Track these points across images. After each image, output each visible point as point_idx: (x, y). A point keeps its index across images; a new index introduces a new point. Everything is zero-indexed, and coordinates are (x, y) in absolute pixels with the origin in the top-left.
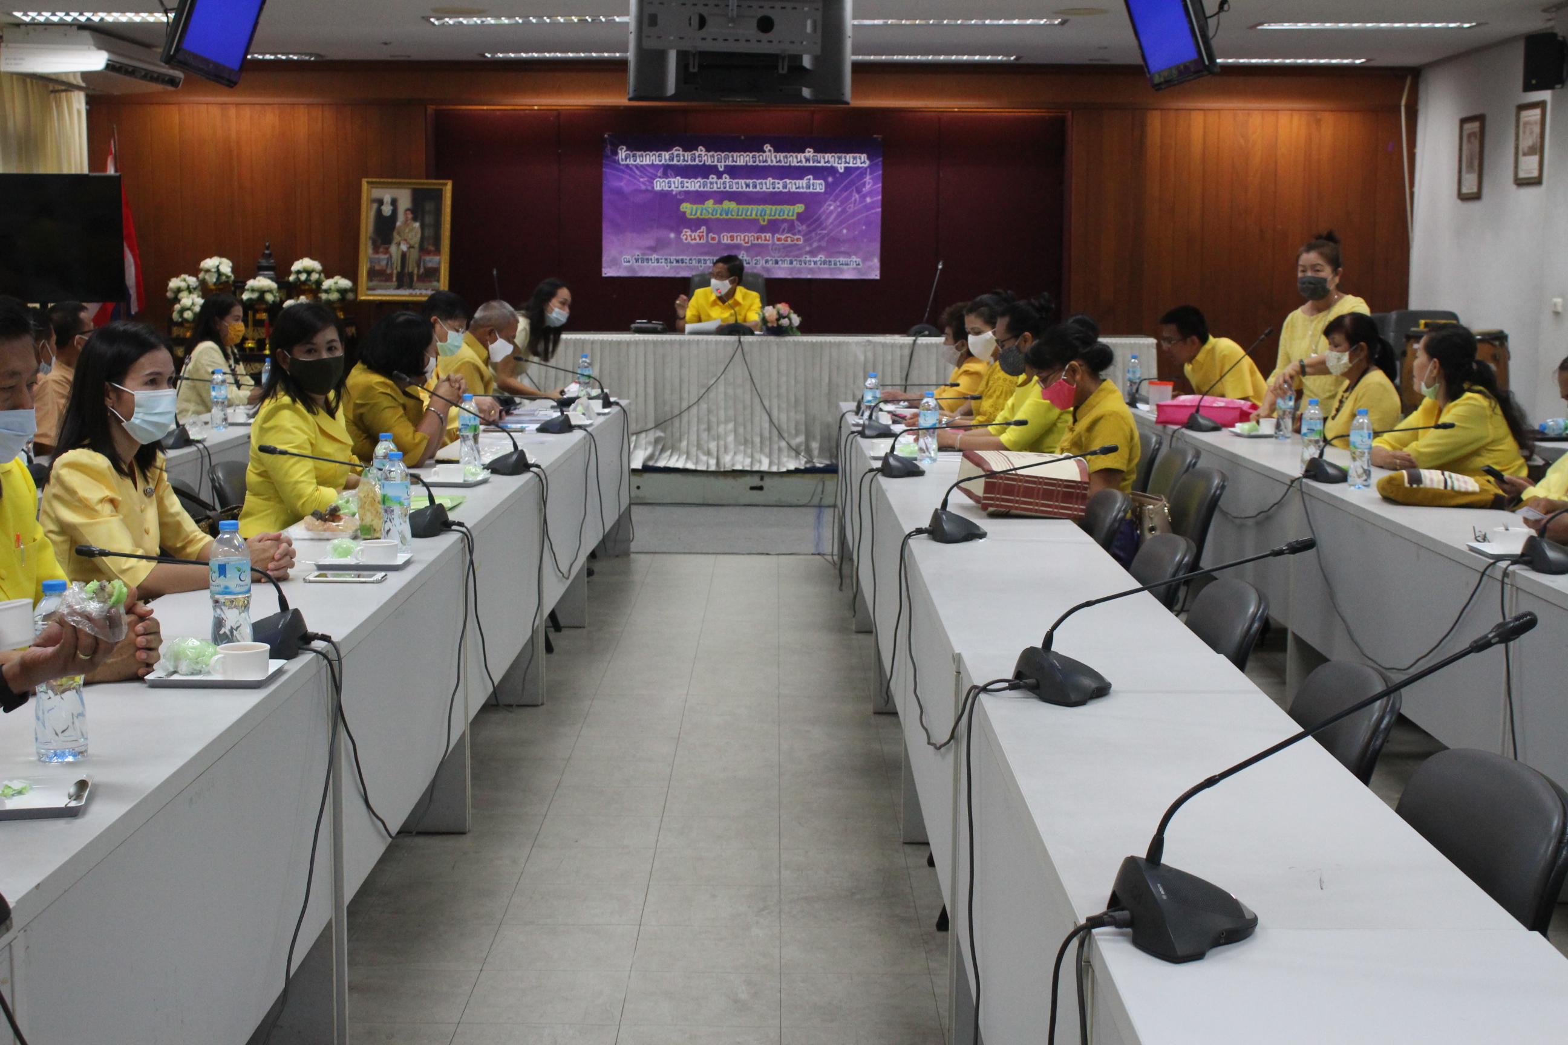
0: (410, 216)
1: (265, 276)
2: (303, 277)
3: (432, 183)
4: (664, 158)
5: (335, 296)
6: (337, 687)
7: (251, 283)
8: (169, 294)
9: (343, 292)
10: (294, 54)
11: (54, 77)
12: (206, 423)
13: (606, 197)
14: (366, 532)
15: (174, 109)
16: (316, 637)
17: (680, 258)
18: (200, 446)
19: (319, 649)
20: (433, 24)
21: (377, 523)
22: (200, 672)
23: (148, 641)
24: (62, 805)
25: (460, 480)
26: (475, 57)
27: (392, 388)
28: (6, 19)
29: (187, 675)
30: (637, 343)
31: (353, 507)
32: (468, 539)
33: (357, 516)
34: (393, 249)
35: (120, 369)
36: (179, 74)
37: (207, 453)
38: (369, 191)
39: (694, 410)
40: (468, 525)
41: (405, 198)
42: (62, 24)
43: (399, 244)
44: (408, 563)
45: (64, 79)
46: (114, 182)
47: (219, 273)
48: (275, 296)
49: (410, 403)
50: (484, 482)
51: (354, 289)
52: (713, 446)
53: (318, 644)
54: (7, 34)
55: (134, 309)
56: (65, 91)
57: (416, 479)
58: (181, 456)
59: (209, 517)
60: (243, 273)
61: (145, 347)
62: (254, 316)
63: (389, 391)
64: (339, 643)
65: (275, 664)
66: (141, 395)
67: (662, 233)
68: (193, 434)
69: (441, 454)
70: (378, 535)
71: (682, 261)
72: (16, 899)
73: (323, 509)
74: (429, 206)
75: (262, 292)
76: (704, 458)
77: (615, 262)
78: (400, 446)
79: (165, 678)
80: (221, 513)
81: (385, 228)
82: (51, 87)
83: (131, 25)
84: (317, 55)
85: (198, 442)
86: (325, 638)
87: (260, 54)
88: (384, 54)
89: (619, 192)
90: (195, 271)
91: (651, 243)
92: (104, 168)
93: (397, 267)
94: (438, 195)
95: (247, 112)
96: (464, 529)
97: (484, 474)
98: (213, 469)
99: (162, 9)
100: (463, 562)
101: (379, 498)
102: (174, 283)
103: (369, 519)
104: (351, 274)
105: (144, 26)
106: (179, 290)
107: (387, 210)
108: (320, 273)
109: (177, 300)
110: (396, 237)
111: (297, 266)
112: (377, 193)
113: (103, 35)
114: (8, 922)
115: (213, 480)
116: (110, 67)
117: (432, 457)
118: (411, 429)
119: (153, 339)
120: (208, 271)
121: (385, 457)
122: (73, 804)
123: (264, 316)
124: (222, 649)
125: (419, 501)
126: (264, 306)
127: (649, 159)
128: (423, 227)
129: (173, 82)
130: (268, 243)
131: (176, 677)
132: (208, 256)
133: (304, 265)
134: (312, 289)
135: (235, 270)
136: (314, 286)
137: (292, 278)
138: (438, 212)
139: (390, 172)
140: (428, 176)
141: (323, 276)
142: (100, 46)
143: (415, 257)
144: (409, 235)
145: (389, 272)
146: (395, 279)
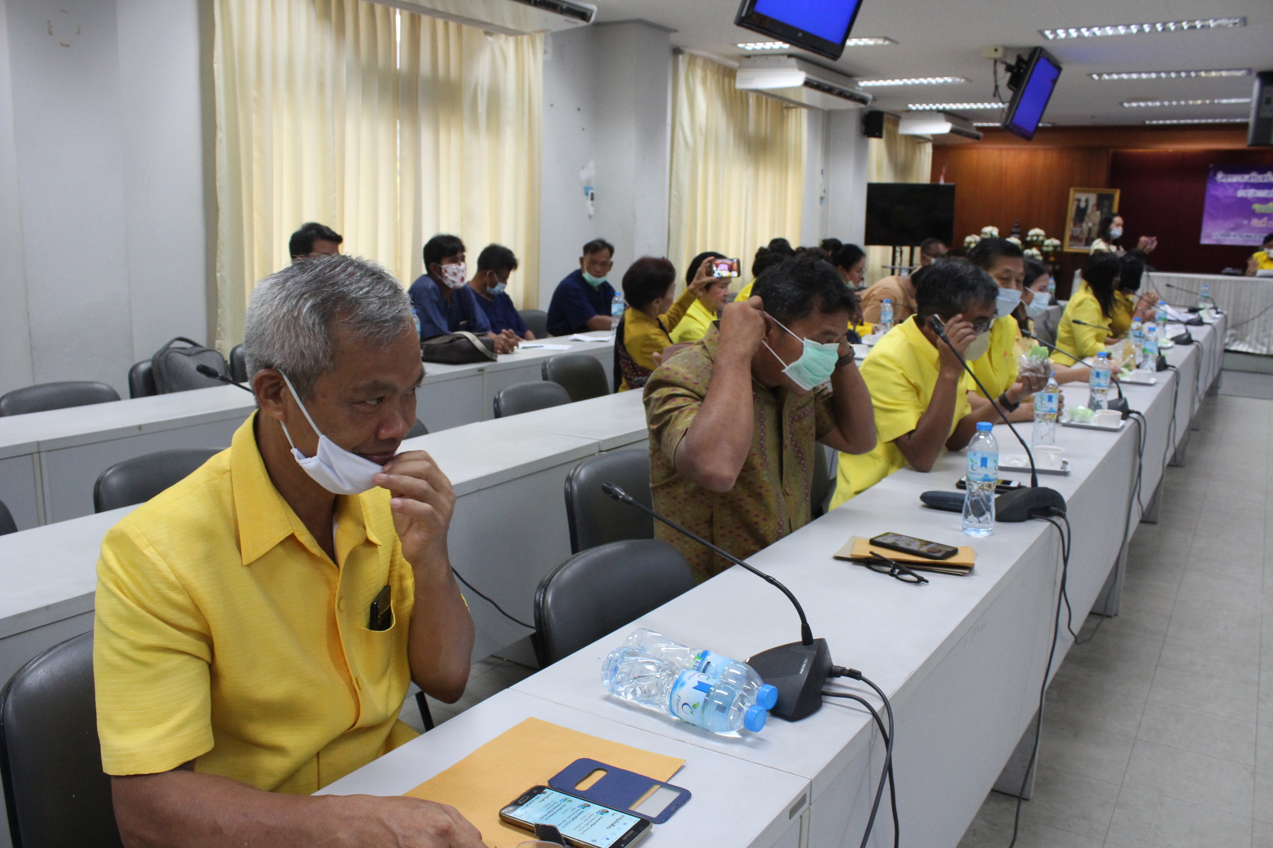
0: (1095, 208)
2: (1035, 238)
3: (1108, 191)
4: (1245, 178)
5: (1050, 249)
8: (966, 245)
9: (1055, 247)
11: (920, 136)
13: (1208, 201)
16: (1134, 412)
17: (1249, 234)
19: (1136, 417)
20: (1124, 107)
22: (1084, 422)
26: (1140, 123)
28: (904, 108)
29: (1080, 422)
30: (1226, 281)
31: (1117, 353)
33: (1121, 358)
34: (1084, 225)
36: (982, 134)
38: (1073, 195)
39: (1256, 320)
40: (1176, 367)
41: (1093, 199)
42: (930, 110)
43: (1087, 223)
44: (1156, 384)
45: (925, 137)
46: (942, 187)
47: (991, 235)
50: (1173, 347)
51: (1062, 246)
52: (1266, 340)
53: (1135, 415)
54: (903, 115)
56: (924, 143)
60: (1004, 234)
64: (1143, 415)
65: (1121, 422)
67: (1239, 221)
71: (1249, 236)
74: (1106, 203)
76: (1259, 347)
77: (1209, 236)
79: (1068, 423)
81: (1081, 214)
82: (917, 140)
84: (1052, 123)
86: (1138, 413)
89: (1216, 198)
90: (979, 233)
91: (1232, 226)
92: (939, 180)
93: (1085, 235)
94: (1111, 198)
95: (1012, 153)
96: (1174, 369)
97: (1173, 344)
102: (968, 238)
104: (1061, 237)
107: (1083, 205)
108: (1043, 236)
110: (1087, 219)
111: (1032, 232)
112: (1078, 196)
113: (949, 115)
116: (952, 131)
120: (986, 234)
127: (1235, 179)
128: (1102, 214)
129: (978, 138)
130: (1016, 220)
131: (1073, 423)
132: (987, 225)
133: (1036, 232)
134: (1039, 245)
135: (1000, 233)
136: (1040, 243)
137: (1029, 239)
138: (1110, 207)
139: (1086, 185)
140: (1106, 187)
141: (1045, 238)
142: (948, 120)
143: (1096, 229)
144: (1094, 218)
145: (1081, 236)
146: (1084, 241)
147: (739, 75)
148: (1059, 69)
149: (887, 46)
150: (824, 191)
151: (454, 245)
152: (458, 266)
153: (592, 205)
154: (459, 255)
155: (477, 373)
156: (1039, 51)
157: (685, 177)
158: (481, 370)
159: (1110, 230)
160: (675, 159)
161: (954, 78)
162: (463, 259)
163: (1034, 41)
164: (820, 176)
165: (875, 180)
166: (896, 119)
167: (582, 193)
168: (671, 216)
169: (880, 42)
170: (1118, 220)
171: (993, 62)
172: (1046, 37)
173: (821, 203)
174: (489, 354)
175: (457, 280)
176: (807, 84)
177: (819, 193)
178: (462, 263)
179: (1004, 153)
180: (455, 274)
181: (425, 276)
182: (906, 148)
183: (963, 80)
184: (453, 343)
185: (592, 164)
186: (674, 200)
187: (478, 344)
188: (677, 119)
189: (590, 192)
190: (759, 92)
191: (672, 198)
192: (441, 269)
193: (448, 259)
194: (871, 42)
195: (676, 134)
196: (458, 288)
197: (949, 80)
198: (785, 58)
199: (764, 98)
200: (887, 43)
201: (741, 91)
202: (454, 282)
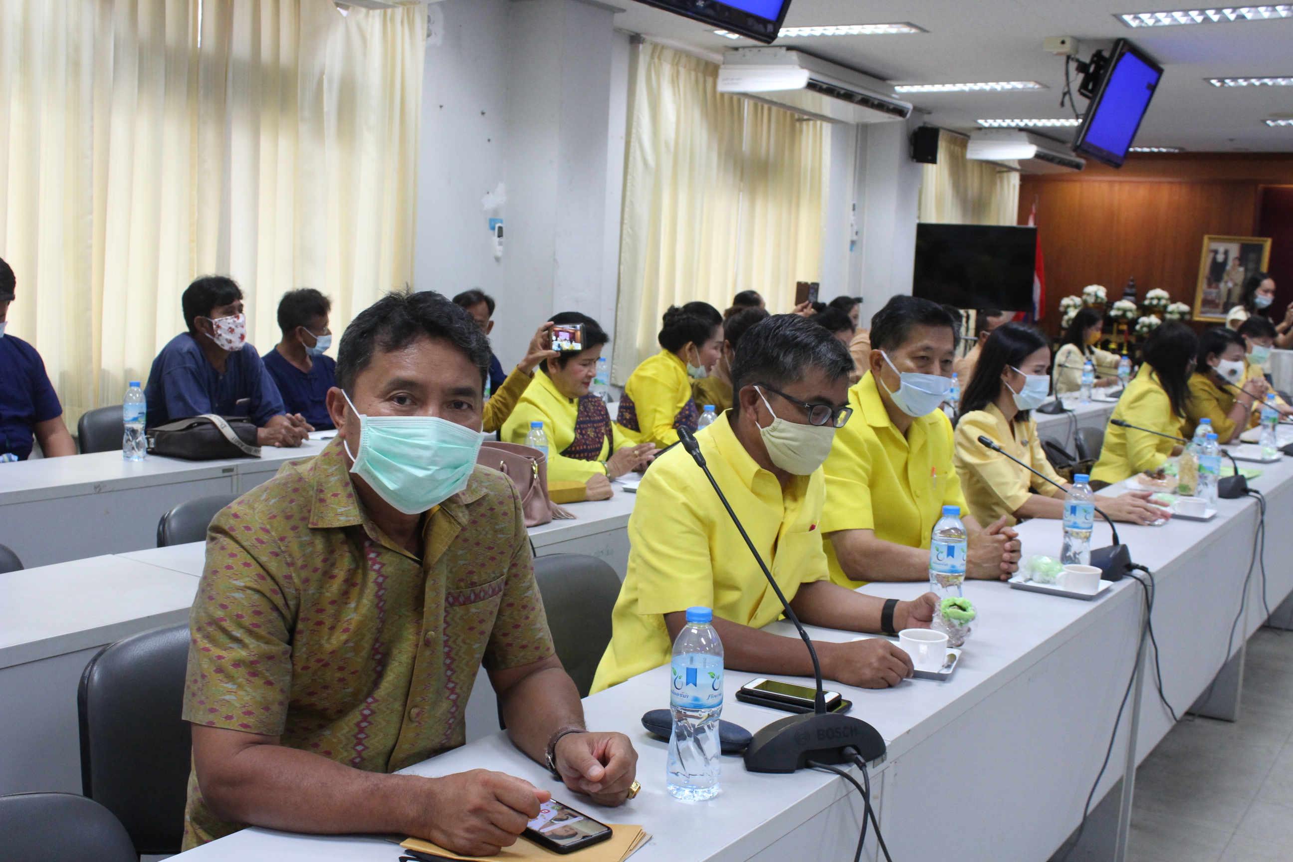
0: (1237, 262)
1: (1128, 300)
2: (1155, 302)
3: (1256, 240)
5: (1176, 317)
6: (1149, 606)
7: (1118, 304)
8: (1062, 309)
9: (1182, 314)
10: (1164, 147)
11: (1000, 162)
12: (1076, 398)
14: (1183, 490)
15: (1078, 185)
16: (1137, 567)
18: (1070, 414)
19: (1138, 577)
20: (1268, 125)
21: (1192, 484)
22: (1048, 582)
23: (1011, 557)
24: (936, 672)
25: (1258, 457)
27: (1209, 386)
28: (973, 125)
29: (1039, 582)
31: (1175, 469)
32: (1261, 504)
33: (1177, 477)
34: (1222, 285)
35: (1017, 359)
36: (1082, 161)
37: (1074, 420)
38: (1208, 244)
40: (1263, 492)
41: (1234, 250)
42: (1009, 128)
43: (1226, 282)
44: (1213, 518)
45: (1007, 164)
46: (1033, 231)
47: (1096, 297)
48: (1134, 314)
49: (1224, 397)
50: (1278, 460)
51: (1191, 313)
53: (1138, 573)
54: (973, 134)
55: (1037, 317)
56: (1006, 172)
57: (1225, 453)
58: (1058, 420)
59: (1070, 466)
60: (1113, 297)
61: (1035, 345)
62: (1118, 327)
63: (1206, 388)
64: (1154, 573)
65: (1105, 584)
66: (1030, 378)
68: (1066, 405)
69: (1245, 436)
70: (1191, 493)
72: (892, 739)
73: (1155, 469)
74: (1252, 256)
75: (1125, 311)
78: (1216, 430)
79: (1024, 583)
80: (1080, 463)
81: (1218, 271)
82: (998, 169)
83: (1054, 128)
84: (1180, 148)
85: (1070, 411)
86: (1144, 569)
87: (1140, 147)
88: (1228, 148)
90: (1080, 294)
92: (1027, 223)
93: (1222, 299)
94: (1259, 249)
95: (1127, 188)
96: (1259, 496)
97: (1277, 455)
98: (1076, 432)
99: (1074, 115)
100: (1256, 519)
101: (1196, 466)
102: (1065, 301)
103: (1186, 481)
104: (1190, 302)
105: (1062, 129)
106: (1068, 306)
107: (1220, 258)
108: (1167, 300)
109: (1066, 313)
110: (1225, 277)
111: (1152, 294)
112: (1214, 246)
113: (1035, 134)
114: (884, 756)
115: (1076, 440)
116: (1038, 156)
117: (1237, 437)
118: (1222, 416)
119: (1042, 339)
120: (1089, 294)
121: (1204, 435)
122: (944, 671)
123: (1124, 327)
124: (1067, 568)
125: (1227, 471)
126: (1125, 321)
128: (1246, 270)
129: (1078, 166)
130: (1131, 278)
131: (1031, 584)
132: (1091, 284)
133: (1157, 294)
134: (1161, 311)
135: (1108, 295)
136: (1162, 309)
137: (1147, 302)
138: (1258, 261)
139: (1226, 231)
140: (1254, 235)
141: (1169, 302)
142: (1032, 142)
143: (1237, 292)
144: (1235, 276)
145: (1217, 301)
146: (1221, 307)
147: (722, 73)
148: (1160, 72)
149: (914, 34)
150: (857, 233)
151: (228, 289)
152: (235, 319)
153: (500, 244)
154: (235, 303)
155: (221, 474)
156: (1122, 43)
157: (642, 209)
158: (225, 470)
159: (1255, 297)
160: (629, 185)
161: (1024, 83)
162: (240, 309)
163: (1111, 31)
164: (852, 213)
165: (932, 218)
166: (961, 138)
167: (487, 226)
168: (622, 260)
169: (906, 30)
170: (1268, 283)
171: (1064, 59)
172: (1126, 24)
173: (851, 249)
174: (244, 447)
175: (235, 338)
176: (812, 86)
177: (848, 236)
178: (241, 315)
179: (1117, 187)
180: (232, 331)
181: (185, 334)
182: (981, 177)
183: (1037, 86)
184: (191, 431)
185: (501, 187)
186: (627, 240)
187: (229, 433)
188: (634, 131)
189: (497, 225)
190: (759, 100)
191: (624, 237)
192: (211, 324)
193: (221, 310)
194: (893, 30)
195: (632, 151)
196: (237, 350)
197: (1019, 85)
198: (783, 50)
199: (766, 106)
200: (913, 31)
201: (732, 95)
202: (230, 342)
